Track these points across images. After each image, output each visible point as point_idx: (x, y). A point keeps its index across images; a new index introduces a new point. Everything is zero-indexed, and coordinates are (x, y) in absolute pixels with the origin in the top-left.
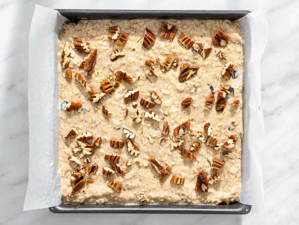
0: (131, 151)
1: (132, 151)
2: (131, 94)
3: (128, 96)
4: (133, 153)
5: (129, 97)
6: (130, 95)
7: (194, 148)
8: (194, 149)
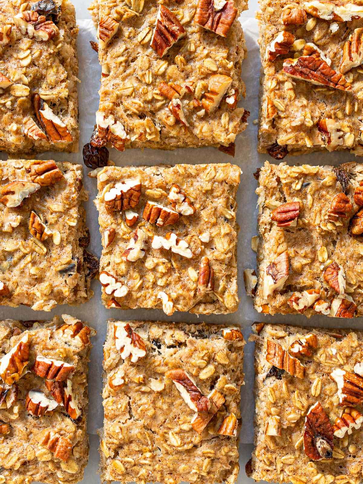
0: (122, 349)
1: (125, 348)
2: (121, 191)
3: (115, 196)
4: (128, 354)
5: (115, 198)
6: (119, 194)
7: (303, 347)
8: (301, 349)
